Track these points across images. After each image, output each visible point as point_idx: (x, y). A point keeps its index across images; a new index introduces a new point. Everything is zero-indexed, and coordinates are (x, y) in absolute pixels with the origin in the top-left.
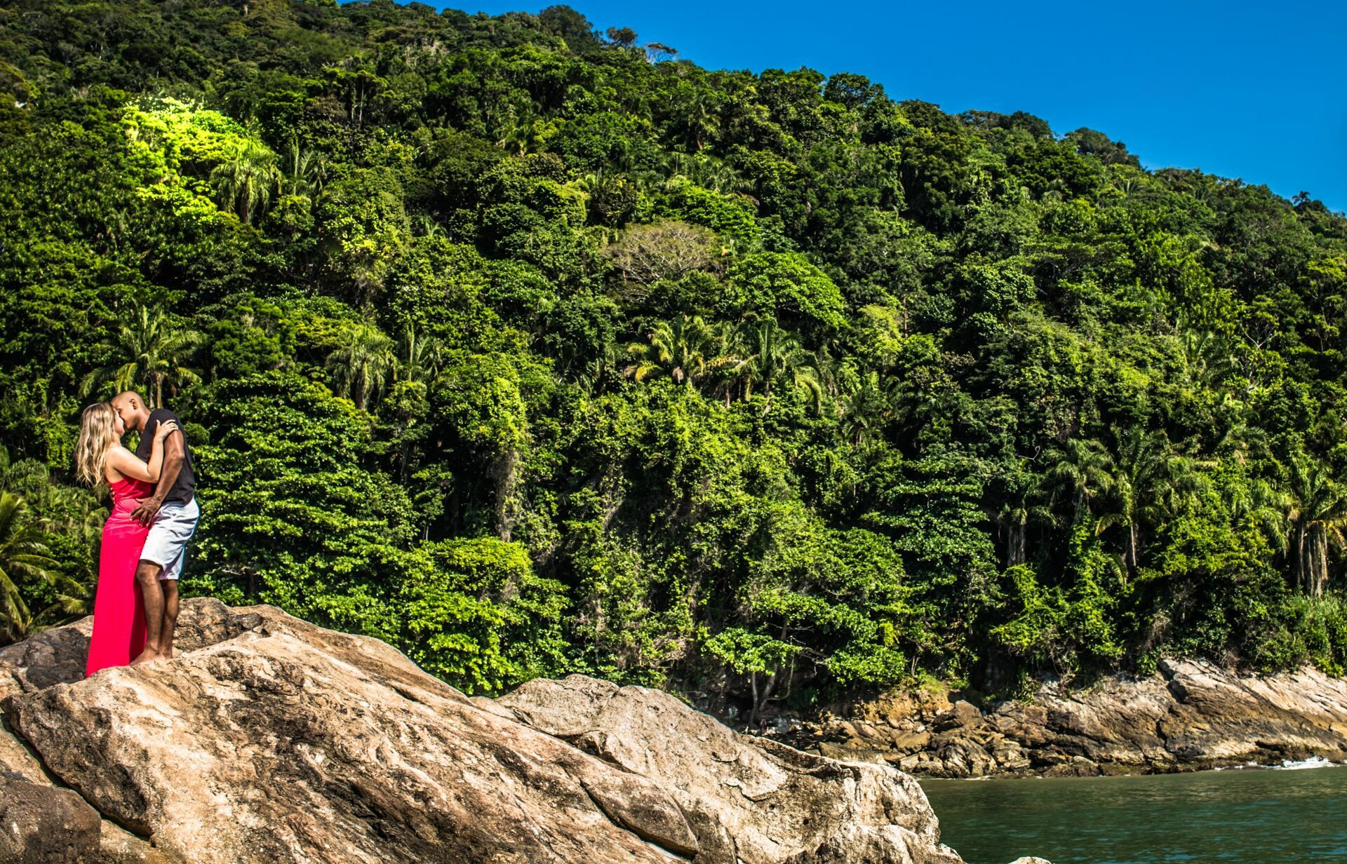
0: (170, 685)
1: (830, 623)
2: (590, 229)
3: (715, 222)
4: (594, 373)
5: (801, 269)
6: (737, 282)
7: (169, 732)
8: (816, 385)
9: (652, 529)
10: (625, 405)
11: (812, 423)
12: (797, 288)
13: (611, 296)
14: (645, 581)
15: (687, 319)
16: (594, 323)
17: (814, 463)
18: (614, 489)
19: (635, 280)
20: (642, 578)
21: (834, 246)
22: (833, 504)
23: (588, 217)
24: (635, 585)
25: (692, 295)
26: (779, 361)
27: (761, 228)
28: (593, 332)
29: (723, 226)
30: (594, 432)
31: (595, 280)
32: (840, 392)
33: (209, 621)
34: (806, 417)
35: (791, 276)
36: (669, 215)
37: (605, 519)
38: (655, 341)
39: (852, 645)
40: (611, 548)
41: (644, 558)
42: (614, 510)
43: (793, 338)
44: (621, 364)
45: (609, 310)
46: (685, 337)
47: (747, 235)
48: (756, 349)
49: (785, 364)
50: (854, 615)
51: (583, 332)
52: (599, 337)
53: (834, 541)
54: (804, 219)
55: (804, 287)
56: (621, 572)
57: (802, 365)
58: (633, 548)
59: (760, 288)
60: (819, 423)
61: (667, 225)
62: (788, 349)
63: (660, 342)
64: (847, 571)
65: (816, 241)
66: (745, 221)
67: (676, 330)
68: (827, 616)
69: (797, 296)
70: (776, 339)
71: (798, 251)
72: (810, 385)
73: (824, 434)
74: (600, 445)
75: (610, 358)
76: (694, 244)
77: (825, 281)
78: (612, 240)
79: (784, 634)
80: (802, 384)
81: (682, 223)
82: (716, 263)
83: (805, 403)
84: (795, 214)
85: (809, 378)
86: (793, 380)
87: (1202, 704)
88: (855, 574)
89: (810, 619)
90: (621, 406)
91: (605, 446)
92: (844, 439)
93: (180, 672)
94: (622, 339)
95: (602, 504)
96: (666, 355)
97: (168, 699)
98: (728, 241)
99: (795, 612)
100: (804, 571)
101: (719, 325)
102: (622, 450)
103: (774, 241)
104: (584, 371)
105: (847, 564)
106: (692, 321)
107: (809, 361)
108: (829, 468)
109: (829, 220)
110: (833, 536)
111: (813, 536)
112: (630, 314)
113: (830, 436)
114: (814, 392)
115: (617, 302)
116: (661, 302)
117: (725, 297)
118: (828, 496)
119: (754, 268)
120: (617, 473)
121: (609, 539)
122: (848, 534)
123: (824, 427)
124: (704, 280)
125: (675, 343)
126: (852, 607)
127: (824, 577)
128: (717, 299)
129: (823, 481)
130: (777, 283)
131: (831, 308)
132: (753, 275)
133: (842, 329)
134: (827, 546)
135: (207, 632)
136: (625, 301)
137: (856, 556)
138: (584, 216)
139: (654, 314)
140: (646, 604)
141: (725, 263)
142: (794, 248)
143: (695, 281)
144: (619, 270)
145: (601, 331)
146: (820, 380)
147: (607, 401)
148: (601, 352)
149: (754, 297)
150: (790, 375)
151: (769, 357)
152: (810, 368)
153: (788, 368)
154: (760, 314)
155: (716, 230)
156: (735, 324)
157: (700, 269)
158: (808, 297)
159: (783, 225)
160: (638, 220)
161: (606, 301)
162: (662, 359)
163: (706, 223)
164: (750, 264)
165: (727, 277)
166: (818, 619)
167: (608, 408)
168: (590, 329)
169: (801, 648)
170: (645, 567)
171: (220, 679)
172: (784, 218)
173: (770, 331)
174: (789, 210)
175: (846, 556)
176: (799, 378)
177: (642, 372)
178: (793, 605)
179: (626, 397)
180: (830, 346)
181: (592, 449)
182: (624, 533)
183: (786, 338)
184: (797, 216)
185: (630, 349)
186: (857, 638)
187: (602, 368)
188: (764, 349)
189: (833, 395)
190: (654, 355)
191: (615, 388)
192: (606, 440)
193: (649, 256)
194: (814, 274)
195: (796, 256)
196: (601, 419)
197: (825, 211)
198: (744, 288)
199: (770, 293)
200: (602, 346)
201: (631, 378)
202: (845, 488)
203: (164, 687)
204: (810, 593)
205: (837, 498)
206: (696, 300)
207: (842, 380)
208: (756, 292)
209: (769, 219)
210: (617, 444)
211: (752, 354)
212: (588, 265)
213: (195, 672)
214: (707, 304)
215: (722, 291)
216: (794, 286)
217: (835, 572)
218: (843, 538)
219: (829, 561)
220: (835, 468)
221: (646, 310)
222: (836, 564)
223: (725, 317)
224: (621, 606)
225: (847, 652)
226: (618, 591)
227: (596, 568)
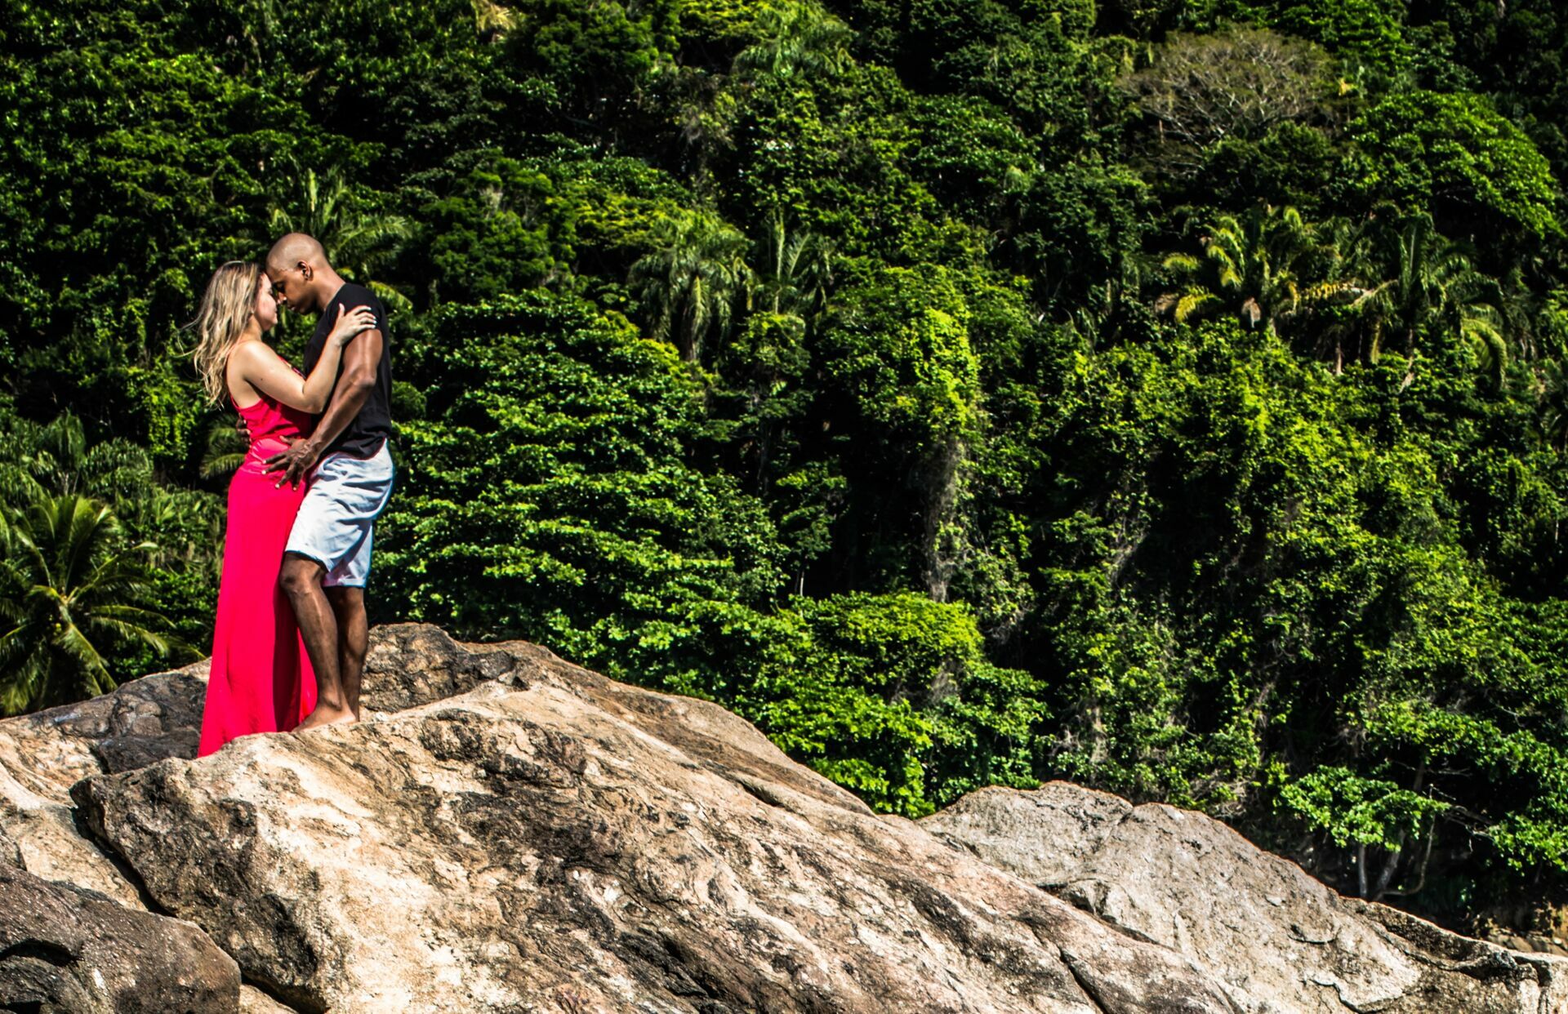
0: (355, 766)
1: (1503, 764)
2: (1102, 41)
3: (1328, 33)
4: (1101, 305)
5: (1482, 124)
6: (1365, 146)
7: (354, 843)
8: (1497, 338)
9: (1195, 588)
10: (1154, 365)
11: (1486, 408)
12: (1471, 159)
13: (1136, 166)
14: (1179, 679)
15: (1271, 211)
16: (1104, 214)
17: (1487, 480)
18: (1131, 515)
19: (1181, 137)
20: (1174, 672)
21: (1543, 82)
22: (1518, 554)
23: (1099, 19)
24: (1162, 685)
25: (1281, 167)
26: (1434, 292)
27: (1411, 46)
28: (1101, 232)
29: (1344, 41)
30: (1100, 412)
31: (1107, 136)
32: (1541, 354)
33: (422, 664)
34: (1477, 395)
35: (1464, 137)
36: (1245, 19)
37: (1112, 567)
38: (1213, 250)
39: (1537, 804)
40: (1122, 618)
41: (1177, 637)
42: (1128, 551)
43: (1461, 251)
44: (1151, 291)
45: (1131, 191)
46: (1266, 244)
47: (1386, 58)
48: (1392, 270)
49: (1444, 297)
50: (1543, 751)
51: (1085, 228)
52: (1112, 240)
53: (1515, 621)
54: (1491, 31)
55: (1485, 158)
56: (1139, 661)
57: (1475, 302)
58: (1161, 619)
59: (1403, 155)
60: (1499, 408)
61: (1242, 36)
62: (1450, 272)
63: (1221, 252)
64: (1536, 673)
65: (1511, 75)
66: (1384, 31)
67: (1251, 230)
68: (1496, 750)
69: (1469, 172)
70: (1431, 252)
71: (1478, 90)
72: (1486, 337)
73: (1509, 429)
74: (1110, 435)
75: (1131, 279)
76: (1290, 74)
77: (1524, 147)
78: (1141, 63)
79: (1419, 781)
80: (1474, 336)
81: (1268, 32)
82: (1327, 109)
83: (1476, 371)
84: (1475, 19)
85: (1484, 325)
86: (1457, 329)
88: (1550, 680)
89: (1466, 754)
90: (1147, 366)
91: (1117, 437)
92: (1543, 438)
93: (373, 745)
94: (1154, 245)
95: (1108, 540)
96: (1231, 277)
97: (352, 788)
98: (1354, 69)
99: (1440, 741)
100: (1460, 670)
101: (1328, 224)
102: (1147, 445)
103: (1434, 71)
104: (1085, 302)
105: (1536, 661)
106: (1280, 215)
107: (1487, 295)
108: (1512, 489)
109: (1537, 33)
110: (1513, 611)
111: (1479, 609)
112: (1168, 199)
113: (1518, 432)
114: (1494, 350)
115: (1146, 178)
116: (1225, 180)
117: (1341, 174)
118: (1509, 539)
119: (1397, 120)
120: (1136, 487)
121: (1119, 602)
122: (1542, 609)
123: (1509, 413)
124: (1305, 140)
125: (1248, 255)
126: (1540, 737)
127: (1494, 683)
128: (1327, 175)
129: (1501, 512)
130: (1437, 148)
131: (1533, 199)
132: (1393, 133)
133: (1551, 237)
134: (1503, 629)
135: (420, 683)
136: (1165, 177)
137: (1553, 648)
138: (1092, 17)
139: (1213, 200)
140: (1179, 718)
141: (1343, 110)
142: (1470, 84)
143: (1288, 140)
144: (1151, 119)
145: (1116, 229)
146: (1505, 332)
147: (1123, 357)
148: (1114, 270)
149: (1395, 174)
150: (1453, 320)
151: (1417, 285)
152: (1489, 308)
153: (1450, 306)
154: (1403, 206)
155: (1331, 47)
156: (1356, 223)
157: (1299, 120)
158: (1491, 176)
159: (1451, 41)
160: (1190, 27)
161: (1127, 176)
162: (1224, 283)
163: (1312, 34)
164: (1389, 113)
165: (1347, 136)
166: (1479, 755)
167: (1125, 369)
168: (1097, 225)
169: (1445, 806)
170: (1181, 653)
171: (441, 757)
172: (1456, 28)
173: (1421, 238)
174: (1465, 14)
175: (1536, 647)
176: (1468, 326)
177: (1188, 304)
178: (1438, 729)
179: (1157, 351)
180: (1527, 268)
181: (1095, 440)
182: (1145, 594)
183: (1448, 252)
184: (1479, 25)
185: (1167, 264)
186: (1545, 792)
187: (1116, 295)
188: (1407, 270)
189: (1528, 358)
190: (1209, 273)
191: (1138, 334)
192: (1120, 425)
193: (1206, 94)
194: (1504, 134)
195: (1473, 100)
196: (1111, 388)
197: (1531, 15)
198: (1376, 158)
199: (1423, 167)
200: (1117, 258)
201: (1168, 316)
202: (1540, 523)
203: (346, 769)
204: (1467, 709)
205: (1525, 545)
206: (1289, 177)
207: (1545, 331)
208: (1398, 166)
209: (1429, 29)
210: (1139, 434)
211: (1386, 279)
212: (1097, 108)
213: (398, 745)
214: (1310, 185)
215: (1337, 161)
216: (1467, 155)
217: (1513, 675)
218: (1532, 616)
219: (1504, 655)
220: (1525, 488)
221: (1198, 192)
222: (1516, 660)
223: (1341, 210)
224: (1136, 719)
225: (1528, 816)
226: (1132, 694)
227: (1095, 652)
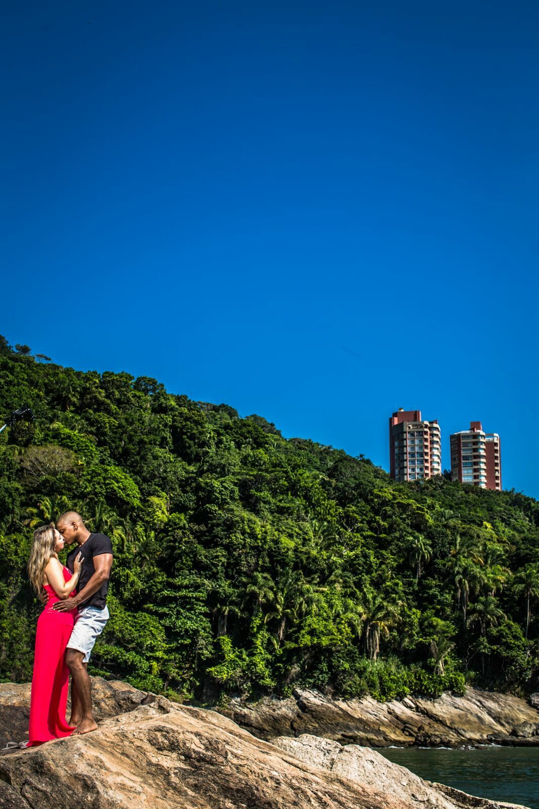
1: (125, 662)
2: (9, 446)
3: (75, 448)
4: (8, 522)
5: (120, 475)
6: (87, 480)
8: (123, 536)
9: (34, 606)
10: (24, 540)
11: (120, 556)
12: (117, 485)
13: (19, 482)
14: (28, 634)
15: (59, 497)
16: (10, 495)
17: (120, 577)
18: (15, 584)
19: (32, 475)
20: (27, 632)
21: (135, 464)
22: (129, 599)
23: (9, 440)
24: (24, 635)
25: (62, 484)
26: (106, 522)
27: (98, 453)
28: (10, 500)
29: (79, 450)
30: (7, 553)
31: (11, 473)
32: (135, 540)
34: (117, 552)
35: (114, 478)
36: (51, 442)
37: (9, 600)
38: (42, 507)
39: (135, 673)
40: (12, 615)
41: (28, 621)
42: (14, 595)
43: (114, 511)
44: (23, 518)
45: (17, 489)
46: (58, 506)
47: (91, 456)
48: (94, 515)
49: (109, 523)
50: (138, 658)
51: (5, 500)
52: (12, 503)
53: (130, 618)
54: (120, 450)
55: (120, 484)
56: (16, 628)
57: (117, 525)
58: (23, 616)
59: (99, 483)
60: (124, 556)
61: (51, 447)
62: (110, 516)
63: (44, 508)
64: (136, 634)
65: (125, 462)
66: (91, 448)
67: (53, 502)
68: (124, 658)
69: (116, 489)
70: (104, 511)
71: (118, 466)
72: (120, 536)
73: (126, 562)
74: (10, 560)
75: (17, 514)
76: (64, 458)
77: (131, 482)
78: (20, 453)
79: (100, 666)
80: (117, 535)
81: (58, 447)
82: (75, 469)
83: (117, 545)
84: (116, 446)
85: (119, 532)
86: (112, 533)
87: (314, 713)
88: (140, 636)
89: (115, 659)
90: (22, 540)
91: (12, 561)
92: (136, 565)
94: (24, 505)
95: (8, 591)
96: (47, 515)
98: (81, 458)
99: (107, 654)
100: (114, 633)
101: (76, 501)
102: (21, 564)
103: (104, 460)
104: (3, 521)
105: (136, 631)
106: (61, 498)
107: (121, 523)
108: (127, 579)
109: (133, 451)
110: (129, 616)
111: (119, 615)
112: (28, 492)
113: (129, 563)
114: (122, 539)
115: (22, 486)
116: (45, 487)
117: (80, 487)
118: (126, 594)
119: (96, 473)
120: (17, 576)
121: (11, 610)
122: (137, 615)
123: (127, 558)
124: (69, 477)
125: (52, 509)
126: (137, 654)
127: (123, 636)
128: (74, 487)
129: (124, 586)
130: (107, 481)
131: (134, 497)
132: (95, 477)
133: (138, 507)
134: (126, 621)
136: (27, 485)
137: (141, 627)
138: (7, 439)
139: (42, 493)
140: (28, 646)
141: (80, 469)
142: (114, 464)
143: (65, 477)
144: (22, 469)
145: (14, 500)
146: (126, 533)
147: (15, 537)
148: (13, 512)
149: (95, 488)
150: (111, 530)
151: (101, 519)
152: (121, 527)
153: (110, 526)
154: (97, 497)
155: (76, 452)
156: (83, 501)
157: (67, 471)
158: (122, 490)
159: (109, 452)
160: (35, 444)
161: (17, 485)
162: (45, 517)
163: (71, 448)
164: (93, 471)
165: (80, 477)
166: (119, 659)
167: (15, 541)
168: (8, 499)
169: (109, 674)
170: (29, 626)
172: (110, 448)
173: (102, 506)
174: (113, 445)
175: (136, 626)
176: (115, 531)
177: (34, 523)
178: (107, 651)
179: (25, 536)
180: (131, 516)
181: (6, 562)
182: (19, 607)
183: (110, 511)
184: (117, 448)
185: (27, 511)
186: (138, 670)
187: (12, 519)
188: (98, 515)
189: (131, 542)
190: (41, 514)
191: (19, 530)
192: (14, 557)
193: (40, 463)
194: (126, 478)
195: (117, 468)
196: (11, 546)
197: (131, 446)
198: (89, 483)
199: (104, 487)
200: (13, 508)
201: (28, 526)
202: (136, 590)
204: (116, 645)
205: (131, 596)
206: (64, 487)
207: (136, 534)
208: (96, 486)
209: (103, 448)
210: (19, 560)
211: (91, 517)
212: (8, 465)
214: (69, 490)
215: (78, 484)
216: (116, 484)
217: (129, 634)
218: (134, 617)
219: (127, 629)
220: (131, 579)
221: (37, 491)
222: (130, 630)
223: (79, 498)
224: (16, 646)
225: (133, 677)
226: (14, 639)
227: (4, 625)
